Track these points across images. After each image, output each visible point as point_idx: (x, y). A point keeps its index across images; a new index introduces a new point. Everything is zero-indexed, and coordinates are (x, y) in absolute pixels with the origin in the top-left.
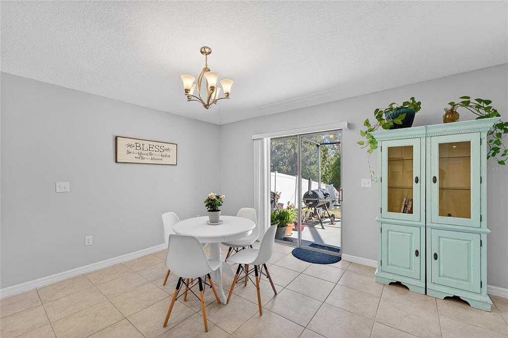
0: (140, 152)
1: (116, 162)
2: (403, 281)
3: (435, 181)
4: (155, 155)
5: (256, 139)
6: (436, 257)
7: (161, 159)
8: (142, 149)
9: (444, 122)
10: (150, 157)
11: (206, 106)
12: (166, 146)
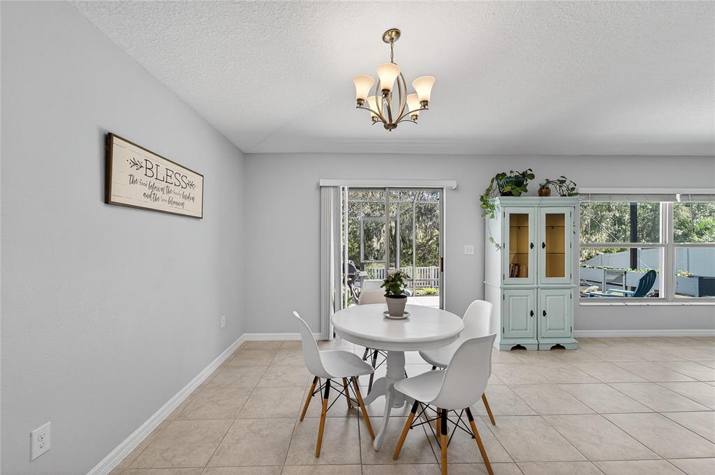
0: (152, 184)
1: (107, 200)
2: (521, 342)
3: (543, 247)
4: (175, 193)
5: (326, 187)
6: (545, 314)
7: (182, 204)
8: (155, 176)
9: (540, 196)
10: (166, 197)
11: (391, 126)
12: (192, 177)
